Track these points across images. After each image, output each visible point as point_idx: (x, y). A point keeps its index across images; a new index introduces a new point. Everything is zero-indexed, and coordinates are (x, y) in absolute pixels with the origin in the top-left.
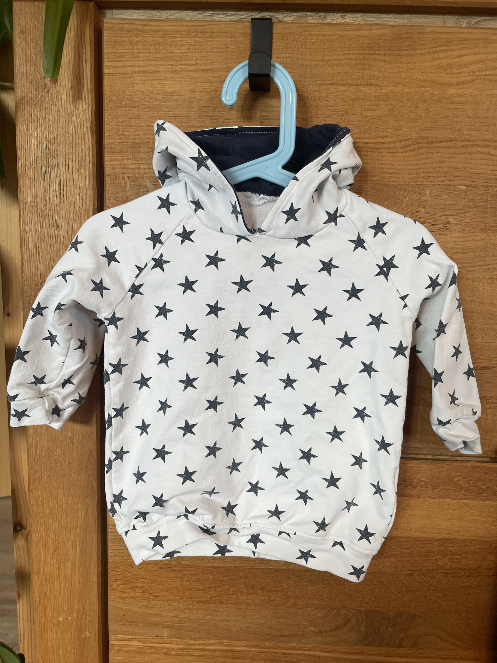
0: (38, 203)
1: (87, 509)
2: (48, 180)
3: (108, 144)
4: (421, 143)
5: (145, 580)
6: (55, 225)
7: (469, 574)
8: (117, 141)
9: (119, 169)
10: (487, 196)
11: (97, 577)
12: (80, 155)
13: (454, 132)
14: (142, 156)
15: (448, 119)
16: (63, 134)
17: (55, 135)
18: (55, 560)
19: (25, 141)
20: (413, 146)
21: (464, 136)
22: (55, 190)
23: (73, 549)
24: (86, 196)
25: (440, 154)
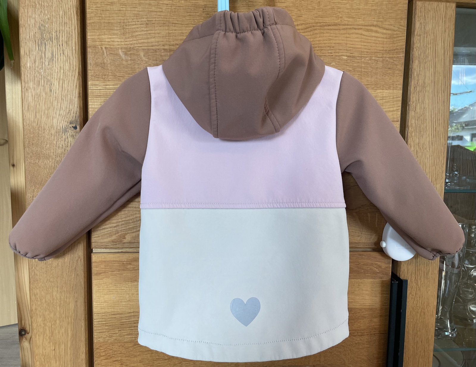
0: (36, 67)
1: (76, 301)
2: (43, 49)
3: (90, 23)
4: (316, 26)
5: (123, 355)
6: (49, 83)
7: (361, 334)
8: (96, 21)
9: (98, 42)
10: (361, 64)
11: (85, 355)
12: (68, 31)
13: (338, 19)
14: (116, 32)
15: (333, 10)
16: (55, 16)
17: (49, 16)
18: (51, 344)
19: (26, 21)
20: (310, 28)
21: (345, 22)
22: (49, 58)
23: (66, 334)
24: (73, 63)
25: (329, 34)
